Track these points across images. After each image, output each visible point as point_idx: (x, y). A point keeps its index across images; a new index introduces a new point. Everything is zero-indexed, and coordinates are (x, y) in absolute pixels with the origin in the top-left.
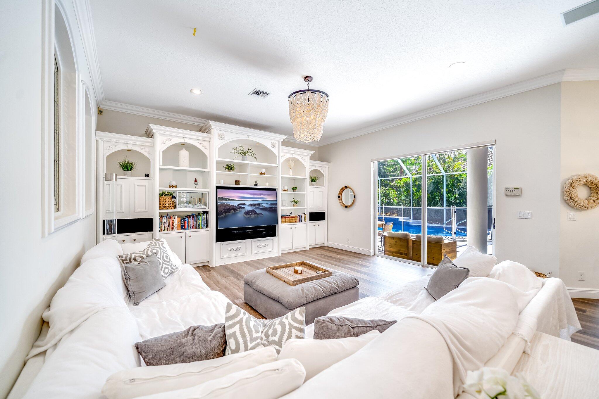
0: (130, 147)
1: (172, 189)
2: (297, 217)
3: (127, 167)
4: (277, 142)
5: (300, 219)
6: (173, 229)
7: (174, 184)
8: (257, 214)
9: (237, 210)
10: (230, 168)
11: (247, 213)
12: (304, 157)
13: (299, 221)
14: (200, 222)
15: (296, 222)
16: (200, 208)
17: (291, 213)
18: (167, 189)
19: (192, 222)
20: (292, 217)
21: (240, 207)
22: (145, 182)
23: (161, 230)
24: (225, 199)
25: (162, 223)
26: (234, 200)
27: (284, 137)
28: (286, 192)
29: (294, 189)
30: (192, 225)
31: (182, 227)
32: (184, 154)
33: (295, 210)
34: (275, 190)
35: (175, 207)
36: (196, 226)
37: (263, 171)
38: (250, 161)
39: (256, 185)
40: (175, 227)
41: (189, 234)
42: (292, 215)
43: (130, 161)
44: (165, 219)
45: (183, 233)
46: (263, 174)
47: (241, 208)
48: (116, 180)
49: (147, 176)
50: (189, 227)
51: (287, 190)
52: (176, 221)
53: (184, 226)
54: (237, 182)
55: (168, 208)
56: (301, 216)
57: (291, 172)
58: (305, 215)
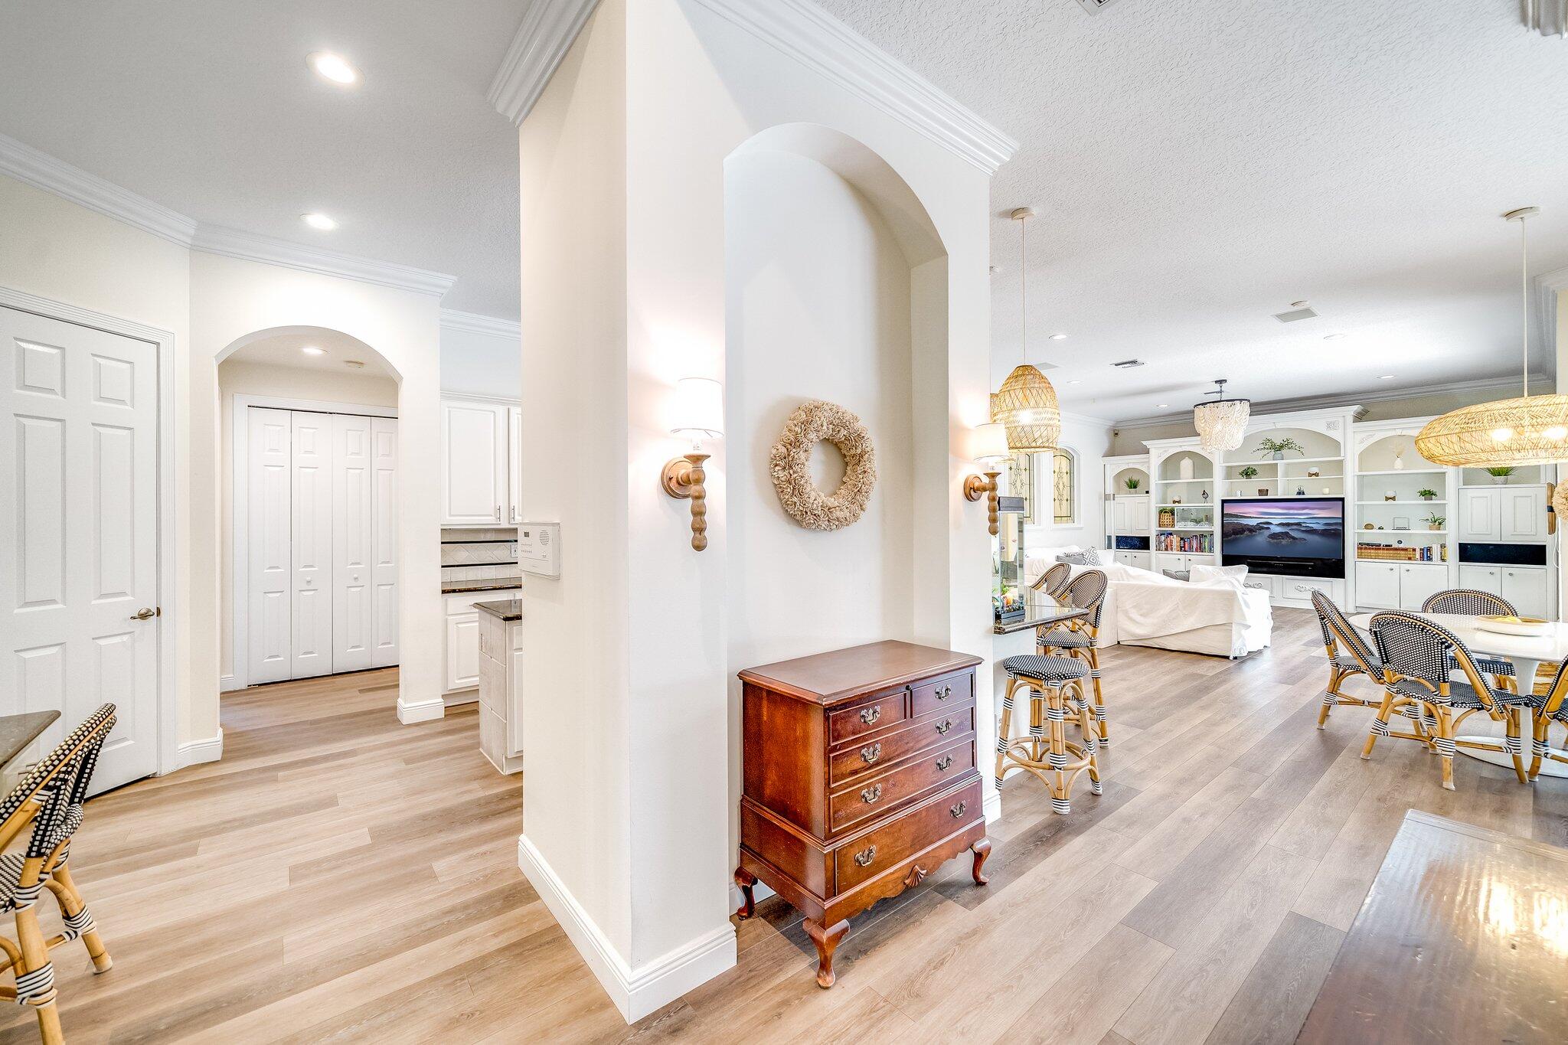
0: (1131, 466)
1: (1174, 505)
2: (1414, 550)
3: (1133, 485)
4: (1341, 420)
5: (1426, 555)
6: (1172, 549)
7: (1177, 499)
8: (1294, 538)
9: (1256, 532)
10: (1249, 473)
11: (1274, 536)
13: (1422, 558)
14: (1206, 544)
15: (1410, 559)
16: (1204, 528)
17: (1400, 542)
18: (1169, 505)
19: (1195, 544)
20: (1396, 549)
21: (1259, 528)
22: (1143, 498)
23: (1159, 549)
24: (1236, 516)
25: (1160, 543)
26: (1253, 518)
27: (1357, 408)
28: (1390, 502)
29: (1428, 494)
30: (1195, 546)
31: (1182, 548)
32: (1186, 465)
33: (1419, 535)
34: (1342, 500)
35: (1173, 525)
36: (1201, 549)
37: (1314, 470)
38: (1290, 458)
39: (1299, 493)
40: (1174, 547)
41: (1189, 557)
42: (1401, 546)
43: (1135, 478)
44: (1163, 537)
45: (1182, 556)
46: (1316, 475)
47: (1263, 528)
48: (1114, 499)
49: (1147, 492)
50: (1191, 549)
51: (1393, 498)
52: (1175, 539)
53: (1184, 547)
54: (1261, 492)
55: (1167, 526)
56: (1429, 549)
57: (1399, 463)
58: (1443, 546)
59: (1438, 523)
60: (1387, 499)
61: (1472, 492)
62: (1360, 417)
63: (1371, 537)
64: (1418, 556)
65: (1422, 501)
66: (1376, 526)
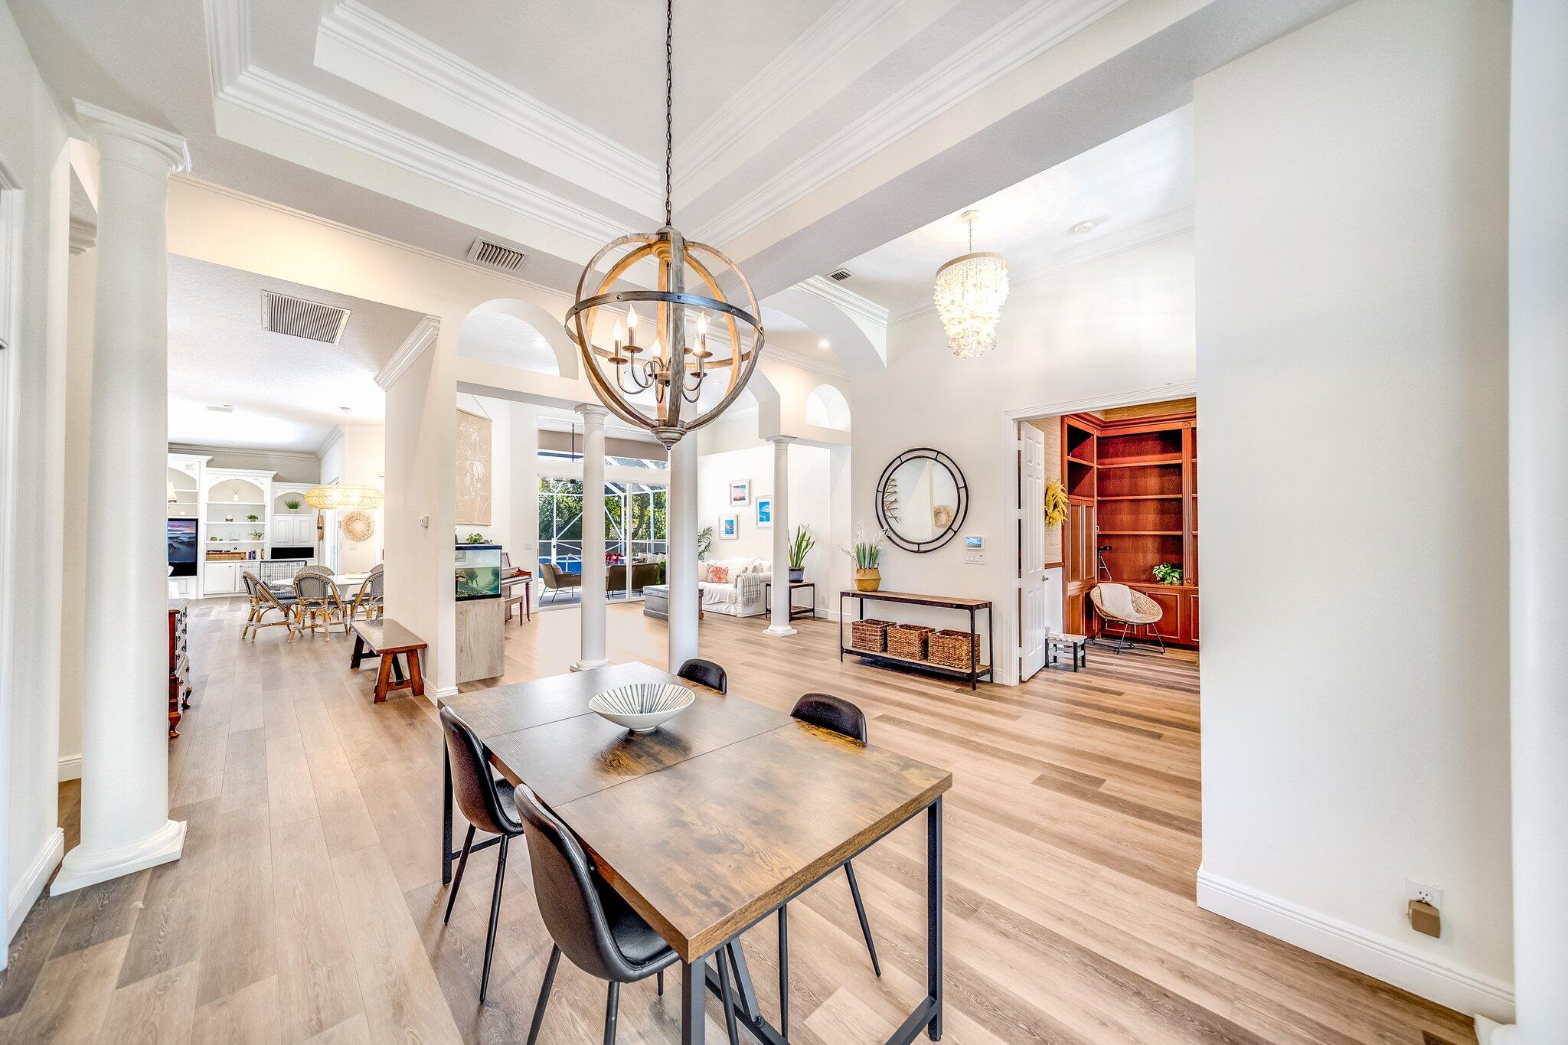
2: (244, 553)
4: (199, 464)
5: (251, 556)
12: (261, 479)
13: (250, 558)
15: (242, 559)
17: (236, 549)
20: (233, 553)
27: (207, 458)
28: (229, 522)
29: (253, 518)
33: (246, 544)
34: (197, 520)
42: (236, 551)
51: (231, 520)
56: (254, 552)
57: (236, 498)
58: (262, 550)
59: (259, 536)
60: (227, 520)
61: (279, 518)
62: (209, 464)
63: (216, 546)
64: (247, 557)
65: (249, 522)
66: (218, 539)
